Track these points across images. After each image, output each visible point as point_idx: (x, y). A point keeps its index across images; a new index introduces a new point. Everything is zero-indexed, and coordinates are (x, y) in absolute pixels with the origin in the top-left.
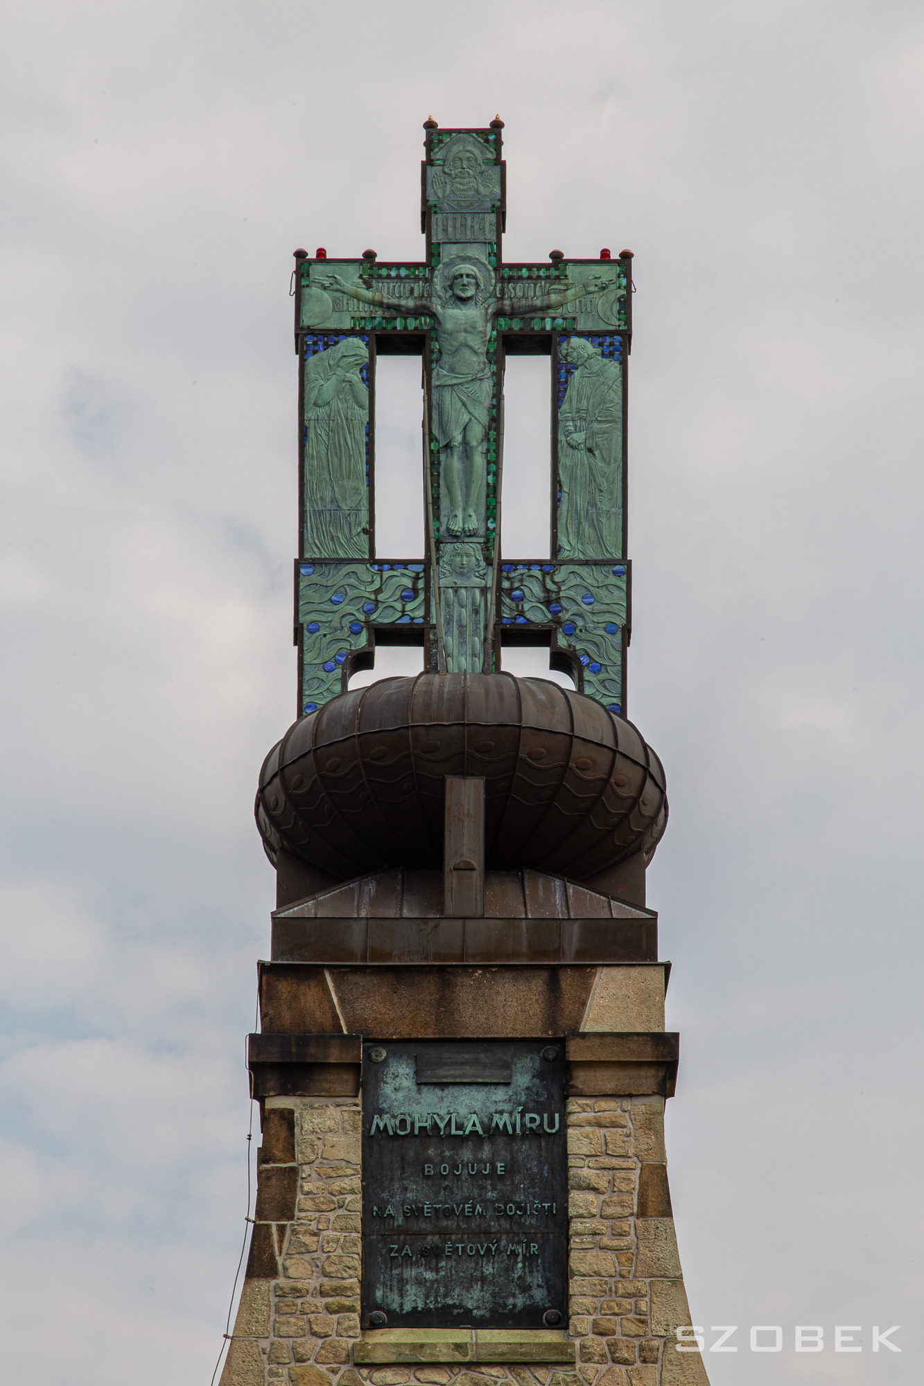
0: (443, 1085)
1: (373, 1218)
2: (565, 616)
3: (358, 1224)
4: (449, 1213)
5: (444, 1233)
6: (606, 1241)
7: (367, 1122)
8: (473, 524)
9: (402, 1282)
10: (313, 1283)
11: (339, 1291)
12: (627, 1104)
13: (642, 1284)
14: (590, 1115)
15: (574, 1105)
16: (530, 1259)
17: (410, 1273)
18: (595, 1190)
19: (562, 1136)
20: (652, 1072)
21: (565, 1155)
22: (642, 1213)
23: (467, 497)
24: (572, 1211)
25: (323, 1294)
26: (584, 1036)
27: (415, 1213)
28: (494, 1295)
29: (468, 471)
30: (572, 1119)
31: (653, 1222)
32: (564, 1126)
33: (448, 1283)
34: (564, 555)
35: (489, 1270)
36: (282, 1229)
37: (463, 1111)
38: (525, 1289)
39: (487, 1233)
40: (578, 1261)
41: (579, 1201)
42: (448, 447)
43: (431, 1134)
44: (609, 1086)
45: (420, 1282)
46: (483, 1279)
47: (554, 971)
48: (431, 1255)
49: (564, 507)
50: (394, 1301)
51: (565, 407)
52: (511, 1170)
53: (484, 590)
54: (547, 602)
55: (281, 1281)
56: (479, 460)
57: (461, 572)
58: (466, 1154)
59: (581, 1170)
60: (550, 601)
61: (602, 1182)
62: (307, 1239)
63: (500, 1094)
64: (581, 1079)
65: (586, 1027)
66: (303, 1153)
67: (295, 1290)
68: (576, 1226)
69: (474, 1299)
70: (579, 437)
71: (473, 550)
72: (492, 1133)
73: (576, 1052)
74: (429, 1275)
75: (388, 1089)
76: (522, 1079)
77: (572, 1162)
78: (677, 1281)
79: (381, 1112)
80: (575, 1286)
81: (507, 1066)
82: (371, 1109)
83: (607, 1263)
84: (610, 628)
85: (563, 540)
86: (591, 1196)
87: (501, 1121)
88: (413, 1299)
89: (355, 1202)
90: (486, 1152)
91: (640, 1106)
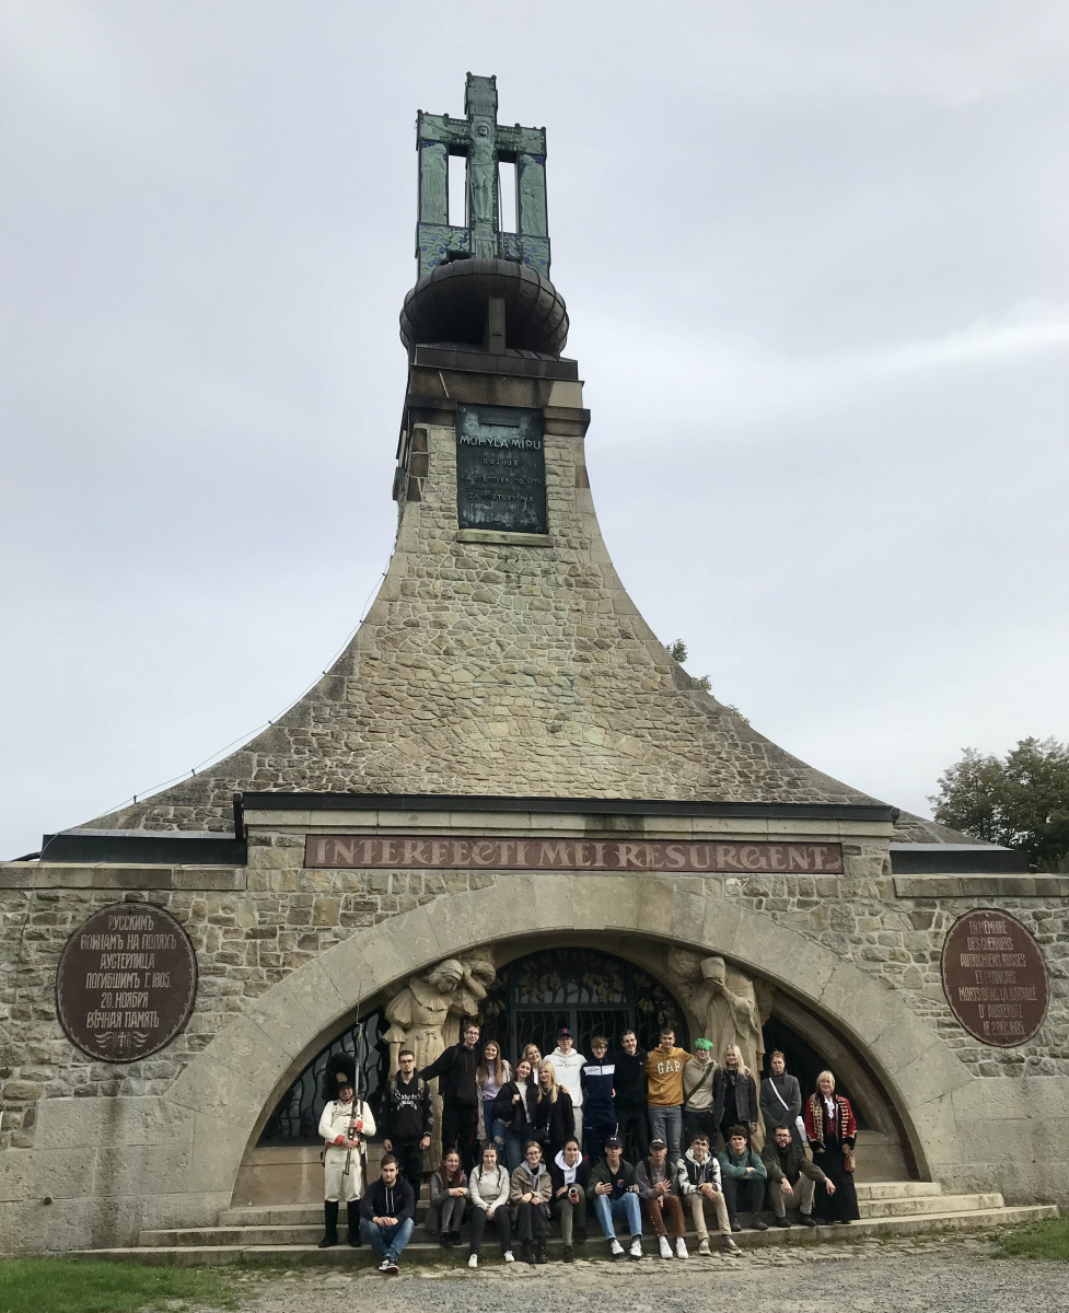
0: (490, 425)
1: (462, 480)
2: (525, 256)
3: (455, 480)
4: (494, 481)
5: (492, 489)
6: (563, 496)
7: (458, 439)
8: (488, 217)
9: (475, 510)
10: (436, 505)
11: (449, 509)
12: (569, 439)
13: (579, 516)
14: (554, 443)
15: (546, 437)
16: (529, 503)
17: (478, 506)
18: (557, 474)
19: (541, 452)
20: (578, 426)
21: (543, 459)
22: (577, 486)
23: (485, 207)
24: (548, 483)
25: (441, 510)
26: (550, 407)
27: (480, 479)
28: (515, 518)
29: (486, 198)
30: (546, 444)
31: (582, 490)
32: (543, 447)
33: (495, 512)
34: (524, 233)
35: (512, 507)
36: (422, 481)
37: (499, 437)
38: (528, 516)
39: (511, 490)
40: (550, 504)
41: (550, 479)
42: (478, 187)
43: (486, 445)
44: (562, 431)
45: (483, 510)
46: (510, 511)
47: (536, 381)
48: (487, 499)
49: (523, 215)
50: (471, 517)
51: (522, 179)
52: (521, 463)
53: (493, 242)
54: (518, 250)
55: (423, 503)
56: (490, 194)
57: (484, 234)
58: (501, 456)
59: (551, 465)
60: (519, 249)
61: (559, 470)
62: (434, 486)
63: (514, 431)
64: (551, 426)
65: (550, 404)
66: (431, 448)
67: (429, 507)
68: (549, 489)
69: (506, 519)
70: (529, 190)
71: (488, 227)
72: (512, 447)
73: (548, 414)
74: (486, 507)
75: (467, 425)
76: (524, 426)
77: (546, 462)
78: (594, 515)
79: (464, 435)
80: (551, 515)
81: (517, 419)
82: (459, 433)
83: (564, 506)
84: (543, 262)
85: (523, 227)
86: (555, 477)
87: (516, 442)
88: (479, 517)
89: (454, 471)
90: (509, 456)
91: (574, 440)
